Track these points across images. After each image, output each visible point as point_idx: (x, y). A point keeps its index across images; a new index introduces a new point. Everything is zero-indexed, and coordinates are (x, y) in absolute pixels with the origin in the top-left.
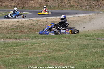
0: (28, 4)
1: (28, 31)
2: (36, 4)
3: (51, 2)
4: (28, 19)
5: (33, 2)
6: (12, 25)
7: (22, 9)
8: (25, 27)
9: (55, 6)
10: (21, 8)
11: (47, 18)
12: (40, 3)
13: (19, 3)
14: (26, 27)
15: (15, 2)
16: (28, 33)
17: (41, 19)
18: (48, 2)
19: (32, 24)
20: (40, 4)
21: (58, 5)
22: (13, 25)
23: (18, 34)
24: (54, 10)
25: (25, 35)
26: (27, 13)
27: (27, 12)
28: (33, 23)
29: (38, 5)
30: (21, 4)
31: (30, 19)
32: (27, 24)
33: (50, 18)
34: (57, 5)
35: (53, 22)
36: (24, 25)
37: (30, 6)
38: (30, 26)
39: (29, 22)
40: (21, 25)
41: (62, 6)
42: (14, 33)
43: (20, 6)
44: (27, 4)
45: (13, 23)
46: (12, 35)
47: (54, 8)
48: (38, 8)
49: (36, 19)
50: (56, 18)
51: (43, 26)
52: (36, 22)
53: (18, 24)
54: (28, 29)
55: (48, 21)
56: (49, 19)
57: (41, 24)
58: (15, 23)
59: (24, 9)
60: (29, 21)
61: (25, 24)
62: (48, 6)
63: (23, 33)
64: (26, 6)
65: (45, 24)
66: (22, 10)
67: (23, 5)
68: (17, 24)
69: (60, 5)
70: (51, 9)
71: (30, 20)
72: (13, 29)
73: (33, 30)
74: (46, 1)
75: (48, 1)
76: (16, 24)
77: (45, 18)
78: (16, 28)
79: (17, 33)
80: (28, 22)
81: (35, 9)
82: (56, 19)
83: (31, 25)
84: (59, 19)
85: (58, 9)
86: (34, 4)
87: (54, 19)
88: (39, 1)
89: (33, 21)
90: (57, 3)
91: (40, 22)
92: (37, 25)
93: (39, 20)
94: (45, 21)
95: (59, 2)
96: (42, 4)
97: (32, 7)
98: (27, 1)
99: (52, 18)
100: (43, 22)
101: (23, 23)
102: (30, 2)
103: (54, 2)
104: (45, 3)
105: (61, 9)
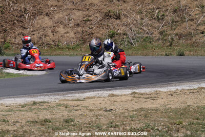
0: (25, 32)
2: (61, 30)
3: (129, 21)
4: (29, 100)
5: (46, 22)
9: (148, 40)
11: (113, 95)
12: (78, 25)
17: (84, 99)
18: (118, 21)
19: (46, 121)
20: (79, 29)
21: (161, 33)
24: (147, 55)
28: (49, 117)
29: (72, 34)
31: (38, 99)
32: (24, 122)
33: (129, 91)
34: (156, 35)
35: (141, 109)
36: (10, 128)
37: (35, 38)
39: (30, 116)
41: (180, 36)
44: (19, 30)
47: (145, 48)
48: (69, 49)
49: (62, 98)
50: (157, 93)
52: (66, 113)
55: (119, 108)
56: (124, 99)
57: (88, 120)
59: (6, 52)
60: (31, 110)
61: (15, 123)
62: (117, 37)
64: (15, 38)
65: (104, 121)
67: (4, 38)
69: (172, 33)
70: (130, 52)
71: (35, 103)
74: (108, 16)
75: (118, 18)
77: (105, 93)
80: (29, 114)
81: (58, 52)
82: (154, 99)
83: (43, 128)
84: (170, 98)
85: (164, 53)
86: (52, 32)
87: (145, 100)
88: (73, 17)
89: (50, 108)
90: (156, 25)
91: (80, 112)
92: (70, 128)
93: (78, 106)
94: (103, 106)
95: (168, 18)
96: (87, 29)
97: (43, 43)
98: (21, 16)
99: (134, 93)
100: (97, 113)
101: (4, 121)
102: (35, 22)
103: (142, 19)
104: (100, 25)
105: (176, 53)
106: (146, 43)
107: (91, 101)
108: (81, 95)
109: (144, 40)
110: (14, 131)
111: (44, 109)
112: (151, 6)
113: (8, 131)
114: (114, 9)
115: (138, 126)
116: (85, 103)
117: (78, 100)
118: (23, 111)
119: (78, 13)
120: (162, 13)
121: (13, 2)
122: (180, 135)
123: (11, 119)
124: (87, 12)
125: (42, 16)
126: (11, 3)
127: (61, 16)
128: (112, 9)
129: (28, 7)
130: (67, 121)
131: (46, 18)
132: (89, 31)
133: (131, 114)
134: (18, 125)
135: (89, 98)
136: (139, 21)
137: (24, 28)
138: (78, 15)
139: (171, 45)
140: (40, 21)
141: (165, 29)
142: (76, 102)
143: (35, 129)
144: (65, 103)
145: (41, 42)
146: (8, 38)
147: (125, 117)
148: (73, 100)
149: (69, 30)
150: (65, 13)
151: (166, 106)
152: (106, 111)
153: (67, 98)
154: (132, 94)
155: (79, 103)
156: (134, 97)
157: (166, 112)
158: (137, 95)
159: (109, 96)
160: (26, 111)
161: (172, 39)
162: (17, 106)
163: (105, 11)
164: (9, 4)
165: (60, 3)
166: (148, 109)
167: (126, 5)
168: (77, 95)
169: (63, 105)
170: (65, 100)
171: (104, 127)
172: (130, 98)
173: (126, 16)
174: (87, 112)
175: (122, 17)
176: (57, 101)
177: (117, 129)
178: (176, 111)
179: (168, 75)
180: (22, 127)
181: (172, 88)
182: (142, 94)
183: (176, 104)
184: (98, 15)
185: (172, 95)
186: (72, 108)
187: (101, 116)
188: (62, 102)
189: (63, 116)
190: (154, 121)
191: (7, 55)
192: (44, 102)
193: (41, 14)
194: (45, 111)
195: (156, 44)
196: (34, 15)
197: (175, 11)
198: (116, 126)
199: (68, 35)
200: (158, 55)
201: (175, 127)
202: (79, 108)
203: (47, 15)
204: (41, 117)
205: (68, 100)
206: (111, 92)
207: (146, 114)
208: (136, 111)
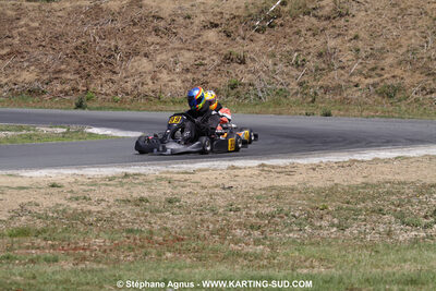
0: (115, 78)
1: (117, 247)
2: (164, 76)
3: (257, 66)
4: (119, 170)
5: (144, 65)
6: (17, 207)
7: (80, 106)
8: (98, 221)
9: (282, 93)
10: (74, 98)
11: (234, 168)
12: (187, 70)
13: (60, 71)
14: (107, 222)
15: (37, 62)
16: (117, 261)
17: (194, 172)
18: (242, 67)
19: (142, 200)
20: (189, 76)
21: (300, 84)
22: (22, 206)
23: (55, 267)
24: (280, 114)
25: (101, 270)
26: (109, 132)
27: (109, 127)
28: (145, 194)
29: (179, 83)
30: (69, 76)
31: (132, 170)
32: (112, 201)
33: (255, 163)
34: (294, 86)
35: (272, 188)
36: (93, 208)
37: (129, 86)
38: (127, 212)
39: (121, 192)
40: (74, 205)
41: (326, 90)
42: (32, 261)
43: (68, 87)
44: (106, 76)
45: (23, 198)
46: (17, 269)
47: (278, 104)
48: (174, 103)
49: (164, 169)
50: (294, 166)
51: (208, 216)
52: (169, 190)
53: (57, 199)
54: (117, 232)
55: (242, 184)
56: (248, 172)
57: (199, 200)
58: (33, 196)
59: (89, 104)
60: (122, 184)
61: (99, 202)
62: (240, 88)
63: (84, 259)
64: (101, 85)
65: (220, 202)
66: (80, 112)
67: (86, 85)
68: (47, 202)
69: (315, 85)
70: (258, 108)
71: (126, 175)
72: (24, 232)
73: (149, 239)
74: (228, 59)
75: (242, 62)
76: (40, 200)
77: (224, 164)
78: (40, 225)
79: (47, 260)
80: (119, 190)
81: (160, 106)
82: (289, 174)
83: (137, 209)
84: (311, 172)
85: (304, 112)
86: (152, 79)
87: (277, 175)
88: (181, 59)
89: (147, 182)
90: (294, 72)
91: (188, 190)
92: (175, 210)
93: (186, 180)
94: (219, 182)
95: (311, 65)
96: (200, 77)
97: (139, 94)
98: (110, 57)
99: (263, 165)
100: (211, 191)
101: (85, 198)
102: (129, 65)
103: (275, 64)
104: (218, 72)
105: (320, 112)
106: (280, 97)
107: (204, 175)
108: (189, 166)
109: (277, 93)
110: (98, 212)
111: (140, 184)
112: (288, 48)
113: (90, 212)
114: (238, 50)
115: (268, 211)
116: (196, 178)
117: (186, 173)
118: (110, 185)
119: (188, 55)
120: (302, 57)
121: (100, 37)
122: (324, 223)
123: (95, 196)
124: (201, 53)
125: (139, 57)
126: (97, 38)
127: (164, 57)
128: (234, 50)
129: (120, 44)
130: (170, 201)
131: (145, 60)
132: (203, 79)
133: (258, 193)
134: (103, 203)
135: (201, 170)
136: (271, 68)
137: (114, 72)
138: (188, 57)
139: (313, 101)
140: (135, 64)
141: (306, 78)
142: (182, 175)
143: (126, 210)
144: (168, 176)
145: (136, 93)
146: (92, 86)
147: (250, 198)
148: (178, 173)
149: (175, 77)
150: (171, 54)
151: (305, 184)
152: (224, 188)
153: (171, 170)
154: (260, 166)
155: (187, 176)
156: (263, 170)
157: (305, 191)
158: (266, 168)
159: (229, 168)
160: (116, 186)
161: (316, 93)
162: (103, 179)
163: (225, 52)
164: (95, 40)
165: (164, 40)
166: (281, 188)
167: (253, 45)
168: (185, 166)
169: (166, 179)
170: (168, 172)
171: (221, 211)
172: (257, 172)
173: (253, 60)
174: (198, 189)
175: (248, 61)
176: (157, 173)
177: (239, 213)
178: (319, 192)
179: (309, 142)
180: (110, 207)
181: (314, 160)
182: (273, 167)
183: (319, 181)
184: (215, 57)
185: (314, 169)
186: (177, 183)
187: (217, 195)
188: (164, 175)
189: (165, 194)
190: (290, 203)
191: (89, 109)
192: (139, 175)
193: (137, 54)
194: (140, 187)
195: (293, 99)
196: (128, 55)
197: (320, 55)
198: (237, 210)
199: (173, 83)
200: (296, 114)
201: (317, 213)
202: (187, 183)
203: (146, 55)
204: (135, 195)
205: (172, 172)
206: (231, 163)
207: (279, 193)
208: (264, 189)
